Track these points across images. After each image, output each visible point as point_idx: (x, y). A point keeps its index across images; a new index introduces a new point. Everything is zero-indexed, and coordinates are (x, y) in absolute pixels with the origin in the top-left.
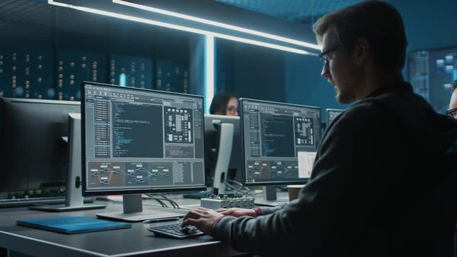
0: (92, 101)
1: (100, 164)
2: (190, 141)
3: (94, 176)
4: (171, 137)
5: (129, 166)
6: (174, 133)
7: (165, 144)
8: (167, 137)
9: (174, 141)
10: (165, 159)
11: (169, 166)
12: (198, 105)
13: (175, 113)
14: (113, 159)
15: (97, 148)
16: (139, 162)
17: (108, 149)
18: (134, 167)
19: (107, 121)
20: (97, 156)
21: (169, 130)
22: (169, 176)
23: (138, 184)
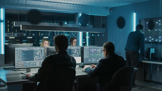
0: (17, 50)
1: (19, 63)
2: (41, 56)
3: (17, 65)
4: (36, 56)
5: (25, 63)
7: (34, 58)
8: (35, 56)
9: (37, 57)
10: (34, 61)
11: (36, 62)
12: (44, 49)
13: (37, 51)
14: (21, 62)
15: (18, 60)
16: (28, 62)
17: (20, 60)
18: (27, 63)
19: (20, 54)
20: (18, 61)
21: (35, 55)
22: (36, 65)
23: (27, 66)
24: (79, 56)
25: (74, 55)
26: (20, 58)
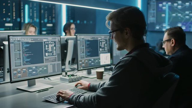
0: (13, 43)
1: (17, 69)
2: (55, 55)
3: (15, 74)
4: (47, 54)
5: (30, 68)
6: (48, 52)
7: (44, 57)
8: (45, 54)
9: (48, 56)
10: (45, 64)
11: (47, 66)
12: (58, 39)
13: (49, 44)
14: (23, 66)
15: (16, 63)
16: (33, 66)
17: (20, 62)
18: (31, 68)
19: (20, 51)
20: (16, 66)
21: (46, 51)
23: (34, 75)
24: (107, 51)
25: (102, 51)
26: (20, 58)
